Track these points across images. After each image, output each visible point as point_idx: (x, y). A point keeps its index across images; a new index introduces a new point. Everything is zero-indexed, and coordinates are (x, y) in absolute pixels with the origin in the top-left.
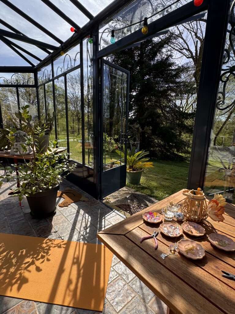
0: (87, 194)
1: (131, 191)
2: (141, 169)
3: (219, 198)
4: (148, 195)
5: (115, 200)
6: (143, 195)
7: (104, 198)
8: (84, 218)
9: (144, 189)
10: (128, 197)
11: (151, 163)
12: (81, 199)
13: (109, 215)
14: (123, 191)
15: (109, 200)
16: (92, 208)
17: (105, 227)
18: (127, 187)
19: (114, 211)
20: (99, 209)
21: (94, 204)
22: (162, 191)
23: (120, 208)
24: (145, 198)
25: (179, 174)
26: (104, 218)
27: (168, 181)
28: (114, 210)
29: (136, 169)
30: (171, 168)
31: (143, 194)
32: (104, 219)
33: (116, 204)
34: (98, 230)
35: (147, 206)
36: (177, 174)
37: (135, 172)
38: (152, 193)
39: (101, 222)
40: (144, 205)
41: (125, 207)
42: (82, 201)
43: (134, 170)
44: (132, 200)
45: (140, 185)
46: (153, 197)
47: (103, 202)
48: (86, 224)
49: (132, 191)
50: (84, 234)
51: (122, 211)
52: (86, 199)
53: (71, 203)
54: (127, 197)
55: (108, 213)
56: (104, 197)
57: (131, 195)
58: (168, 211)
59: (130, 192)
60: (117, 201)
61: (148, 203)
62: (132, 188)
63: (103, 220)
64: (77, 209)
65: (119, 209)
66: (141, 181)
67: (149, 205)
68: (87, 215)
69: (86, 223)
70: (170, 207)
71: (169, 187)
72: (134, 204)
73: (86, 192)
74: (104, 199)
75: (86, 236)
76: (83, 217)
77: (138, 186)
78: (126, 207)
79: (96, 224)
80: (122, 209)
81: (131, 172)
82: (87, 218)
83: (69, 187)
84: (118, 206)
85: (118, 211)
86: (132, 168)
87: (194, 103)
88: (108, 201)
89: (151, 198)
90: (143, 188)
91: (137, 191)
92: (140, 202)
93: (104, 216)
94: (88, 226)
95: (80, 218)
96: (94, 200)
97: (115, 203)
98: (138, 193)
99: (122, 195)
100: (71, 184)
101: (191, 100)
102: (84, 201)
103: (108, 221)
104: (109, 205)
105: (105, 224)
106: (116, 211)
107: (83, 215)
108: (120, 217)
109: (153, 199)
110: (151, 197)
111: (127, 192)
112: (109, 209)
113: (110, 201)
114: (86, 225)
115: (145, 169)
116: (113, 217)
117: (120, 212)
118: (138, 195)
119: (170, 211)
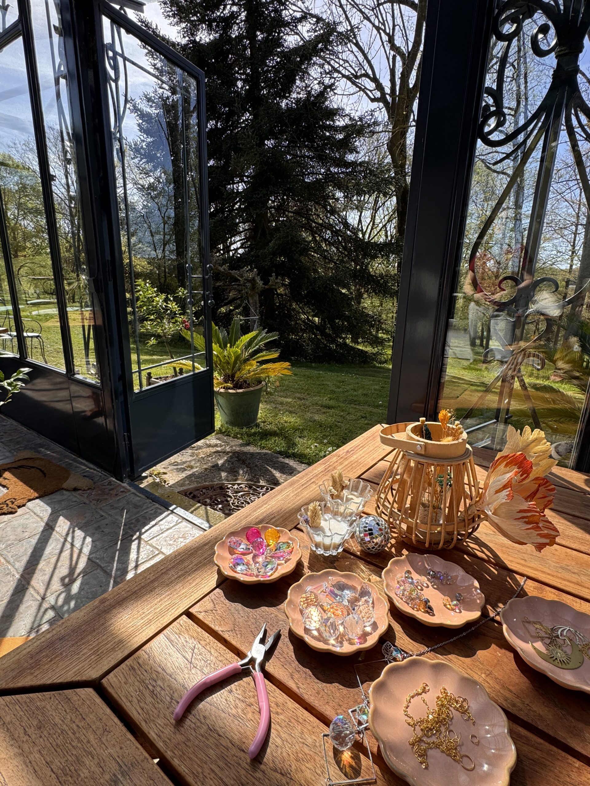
0: (91, 466)
1: (231, 447)
2: (260, 382)
3: (528, 445)
4: (280, 453)
5: (184, 475)
6: (266, 454)
7: (144, 474)
8: (68, 546)
9: (269, 437)
10: (220, 462)
11: (287, 364)
12: (65, 485)
13: (156, 524)
14: (209, 446)
15: (164, 476)
16: (101, 509)
17: (136, 567)
18: (220, 436)
19: (172, 512)
20: (123, 509)
21: (107, 494)
22: (316, 439)
23: (194, 497)
24: (272, 461)
25: (360, 392)
26: (139, 538)
27: (333, 410)
28: (174, 506)
29: (245, 382)
30: (339, 379)
31: (264, 451)
32: (136, 542)
33: (185, 488)
34: (112, 581)
35: (276, 483)
36: (355, 393)
37: (241, 391)
38: (289, 448)
39: (126, 551)
40: (268, 481)
41: (211, 493)
42: (67, 490)
43: (236, 387)
44: (233, 472)
45: (257, 425)
46: (294, 456)
47: (142, 486)
48: (71, 565)
49: (235, 445)
50: (60, 601)
51: (199, 507)
52: (83, 483)
53: (30, 500)
54: (218, 464)
55: (153, 520)
56: (144, 471)
57: (231, 457)
58: (328, 516)
59: (228, 449)
60: (189, 477)
61: (277, 474)
62: (235, 437)
63: (134, 545)
64: (46, 519)
65: (192, 502)
66: (259, 415)
67: (281, 481)
68: (79, 534)
69: (74, 562)
70: (332, 496)
71: (336, 425)
72: (239, 482)
73: (87, 460)
74: (146, 477)
75: (66, 608)
76: (66, 540)
77: (253, 431)
78: (215, 493)
79: (109, 562)
80: (199, 502)
81: (230, 391)
82: (78, 544)
83: (31, 448)
84: (190, 494)
85: (186, 509)
86: (233, 381)
87: (388, 221)
88: (158, 480)
89: (287, 461)
90: (266, 435)
91: (248, 444)
92: (255, 475)
93: (139, 530)
94: (78, 571)
95: (52, 548)
96: (110, 483)
97: (183, 485)
98: (251, 449)
99: (203, 458)
100: (40, 440)
101: (381, 216)
102: (75, 489)
103: (151, 545)
104: (158, 493)
105: (138, 558)
106: (180, 511)
107: (67, 534)
108: (190, 526)
109: (291, 463)
110: (288, 456)
111: (219, 449)
112: (157, 505)
113: (165, 482)
114: (72, 569)
115: (269, 381)
116: (168, 529)
117: (192, 513)
118: (252, 454)
119: (336, 514)
